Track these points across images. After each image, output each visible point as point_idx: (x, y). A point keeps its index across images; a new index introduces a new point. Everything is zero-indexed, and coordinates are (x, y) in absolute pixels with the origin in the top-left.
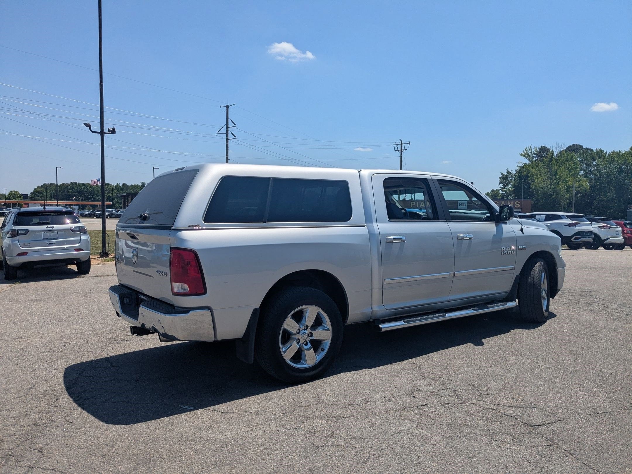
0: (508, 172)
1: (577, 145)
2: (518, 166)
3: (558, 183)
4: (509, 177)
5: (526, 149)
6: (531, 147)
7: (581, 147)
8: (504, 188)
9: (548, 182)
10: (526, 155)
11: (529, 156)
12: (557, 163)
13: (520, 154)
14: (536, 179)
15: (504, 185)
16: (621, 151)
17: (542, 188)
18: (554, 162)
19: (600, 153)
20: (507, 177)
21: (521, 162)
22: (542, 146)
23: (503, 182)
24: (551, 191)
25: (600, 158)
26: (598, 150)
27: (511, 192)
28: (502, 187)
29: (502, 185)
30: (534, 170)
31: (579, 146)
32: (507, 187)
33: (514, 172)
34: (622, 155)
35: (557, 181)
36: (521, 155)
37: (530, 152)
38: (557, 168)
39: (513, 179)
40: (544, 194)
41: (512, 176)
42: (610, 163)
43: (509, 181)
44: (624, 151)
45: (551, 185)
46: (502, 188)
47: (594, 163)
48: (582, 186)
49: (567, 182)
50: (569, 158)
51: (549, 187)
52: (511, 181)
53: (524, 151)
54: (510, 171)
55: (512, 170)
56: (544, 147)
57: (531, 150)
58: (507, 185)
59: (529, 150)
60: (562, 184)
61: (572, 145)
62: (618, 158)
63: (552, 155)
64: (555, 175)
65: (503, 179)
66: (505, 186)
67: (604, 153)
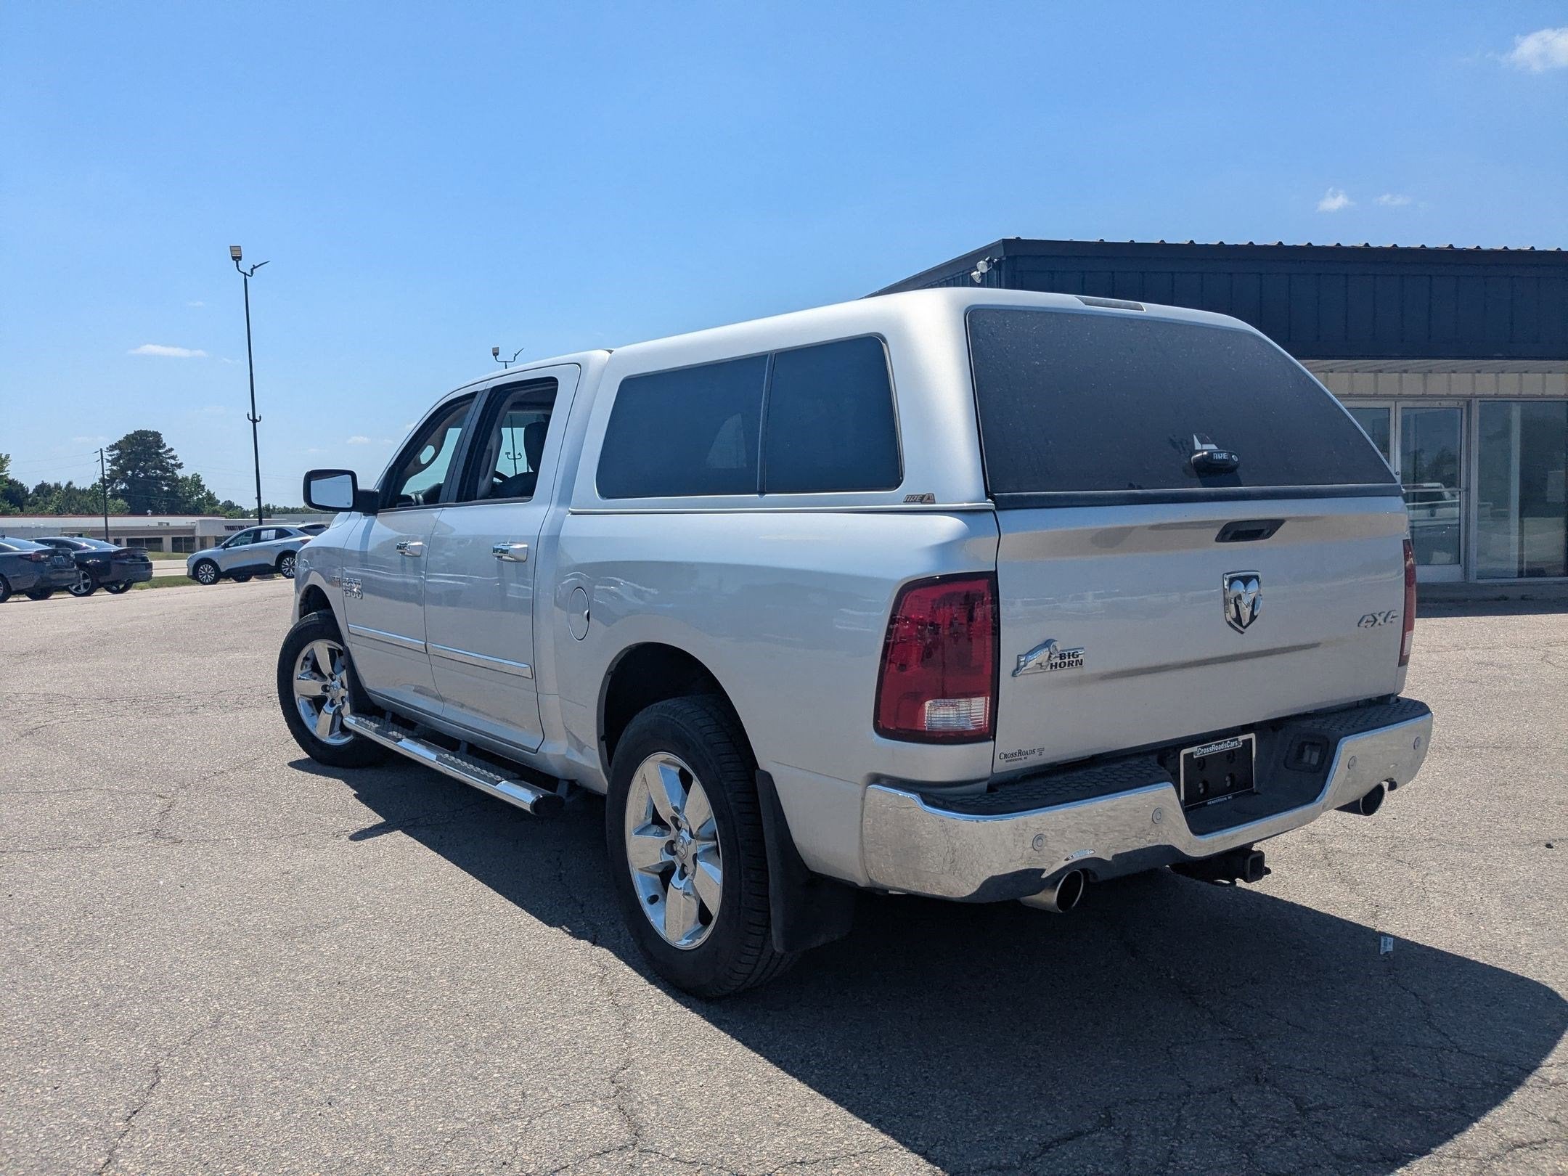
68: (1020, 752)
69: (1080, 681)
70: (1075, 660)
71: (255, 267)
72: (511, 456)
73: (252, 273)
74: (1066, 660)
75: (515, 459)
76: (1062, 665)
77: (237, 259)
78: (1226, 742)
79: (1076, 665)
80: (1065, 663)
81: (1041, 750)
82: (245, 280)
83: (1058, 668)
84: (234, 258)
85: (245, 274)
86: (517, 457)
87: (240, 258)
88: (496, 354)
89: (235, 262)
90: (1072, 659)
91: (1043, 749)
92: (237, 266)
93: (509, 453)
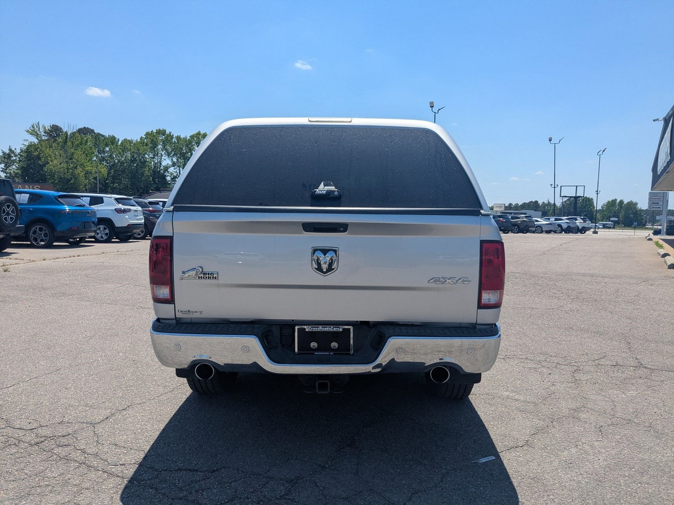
0: (10, 150)
1: (88, 128)
2: (23, 145)
3: (76, 168)
4: (13, 156)
5: (32, 126)
6: (38, 124)
7: (92, 131)
8: (6, 169)
9: (65, 165)
10: (33, 132)
11: (37, 134)
12: (72, 145)
13: (26, 130)
14: (50, 161)
15: (6, 165)
16: (133, 139)
17: (59, 172)
18: (69, 144)
19: (112, 140)
20: (9, 156)
21: (28, 140)
22: (54, 124)
23: (4, 162)
24: (68, 176)
25: (113, 144)
26: (111, 136)
27: (16, 174)
28: (4, 167)
29: (4, 165)
30: (48, 150)
31: (91, 129)
32: (10, 168)
33: (18, 151)
34: (135, 144)
35: (74, 165)
36: (28, 131)
37: (38, 129)
38: (72, 150)
39: (18, 159)
40: (61, 178)
41: (16, 156)
42: (123, 151)
43: (12, 161)
44: (135, 140)
45: (68, 169)
46: (3, 169)
47: (107, 149)
48: (101, 172)
49: (85, 167)
50: (84, 142)
51: (66, 171)
52: (14, 161)
53: (30, 128)
54: (13, 149)
55: (15, 149)
56: (57, 126)
57: (39, 127)
58: (10, 166)
59: (37, 127)
60: (79, 170)
61: (83, 128)
62: (130, 146)
63: (66, 136)
64: (71, 159)
65: (5, 158)
66: (8, 167)
67: (117, 140)
68: (189, 311)
69: (219, 286)
70: (212, 276)
71: (439, 110)
72: (553, 186)
73: (438, 112)
74: (207, 276)
75: (555, 187)
76: (205, 278)
77: (432, 107)
78: (330, 327)
79: (213, 278)
80: (206, 277)
81: (201, 312)
82: (435, 115)
83: (203, 279)
84: (431, 107)
85: (435, 113)
86: (556, 186)
87: (433, 107)
88: (550, 140)
89: (431, 108)
90: (210, 276)
91: (202, 312)
92: (432, 110)
93: (552, 185)
